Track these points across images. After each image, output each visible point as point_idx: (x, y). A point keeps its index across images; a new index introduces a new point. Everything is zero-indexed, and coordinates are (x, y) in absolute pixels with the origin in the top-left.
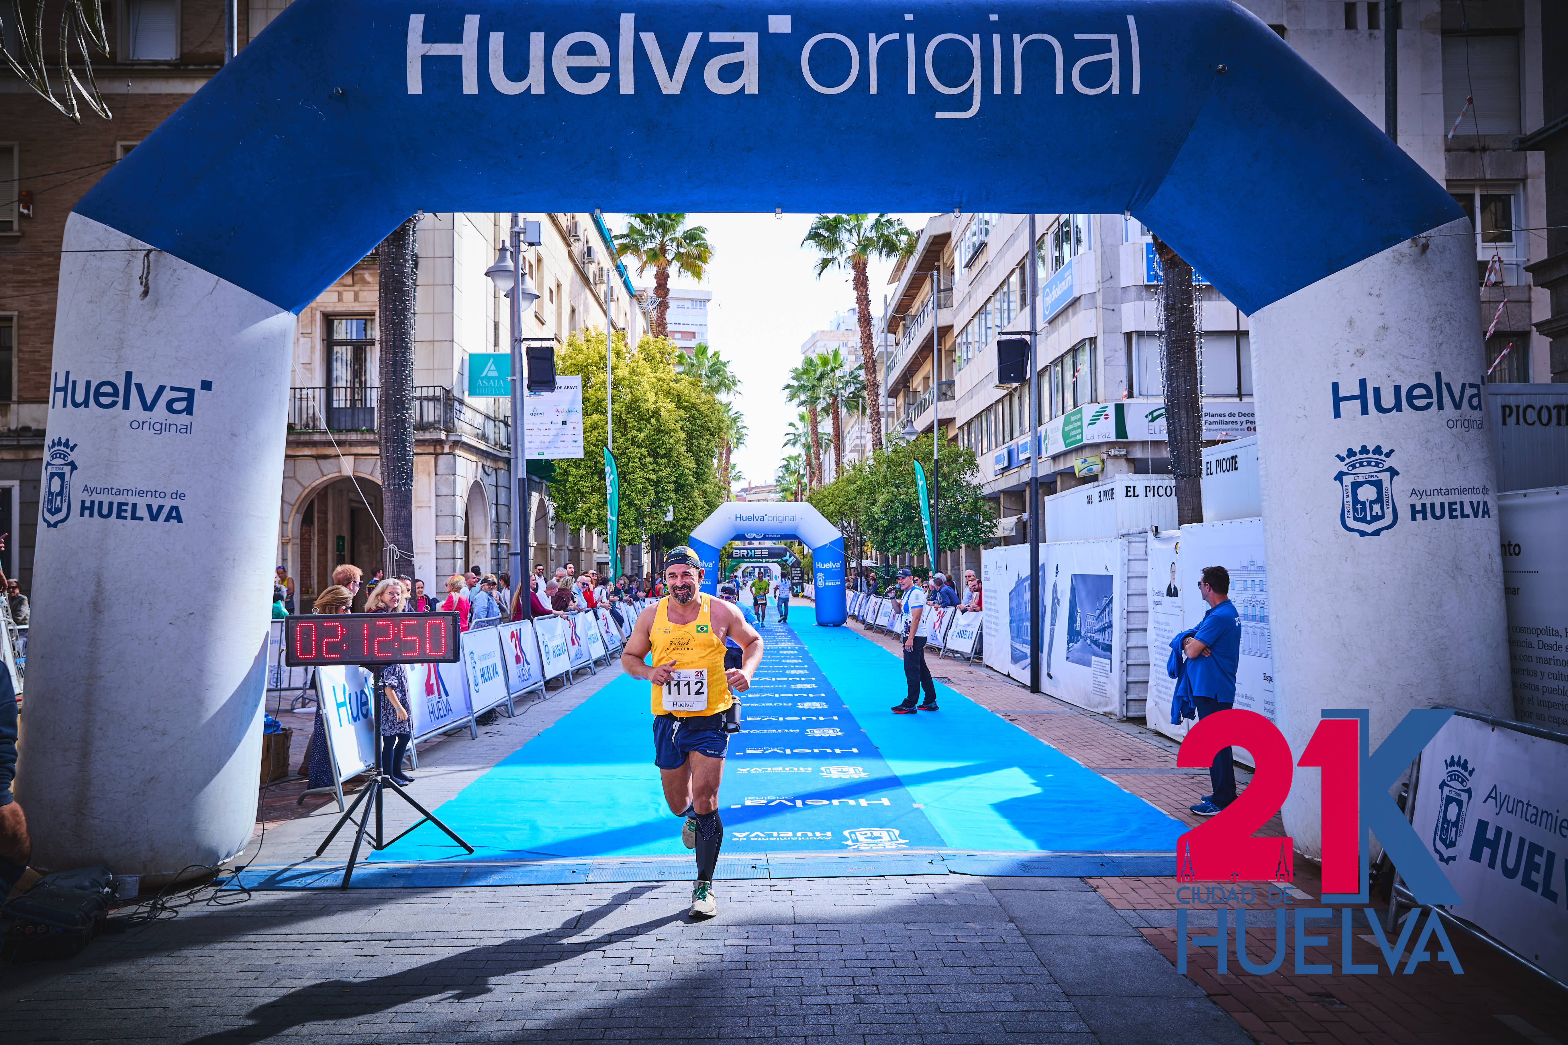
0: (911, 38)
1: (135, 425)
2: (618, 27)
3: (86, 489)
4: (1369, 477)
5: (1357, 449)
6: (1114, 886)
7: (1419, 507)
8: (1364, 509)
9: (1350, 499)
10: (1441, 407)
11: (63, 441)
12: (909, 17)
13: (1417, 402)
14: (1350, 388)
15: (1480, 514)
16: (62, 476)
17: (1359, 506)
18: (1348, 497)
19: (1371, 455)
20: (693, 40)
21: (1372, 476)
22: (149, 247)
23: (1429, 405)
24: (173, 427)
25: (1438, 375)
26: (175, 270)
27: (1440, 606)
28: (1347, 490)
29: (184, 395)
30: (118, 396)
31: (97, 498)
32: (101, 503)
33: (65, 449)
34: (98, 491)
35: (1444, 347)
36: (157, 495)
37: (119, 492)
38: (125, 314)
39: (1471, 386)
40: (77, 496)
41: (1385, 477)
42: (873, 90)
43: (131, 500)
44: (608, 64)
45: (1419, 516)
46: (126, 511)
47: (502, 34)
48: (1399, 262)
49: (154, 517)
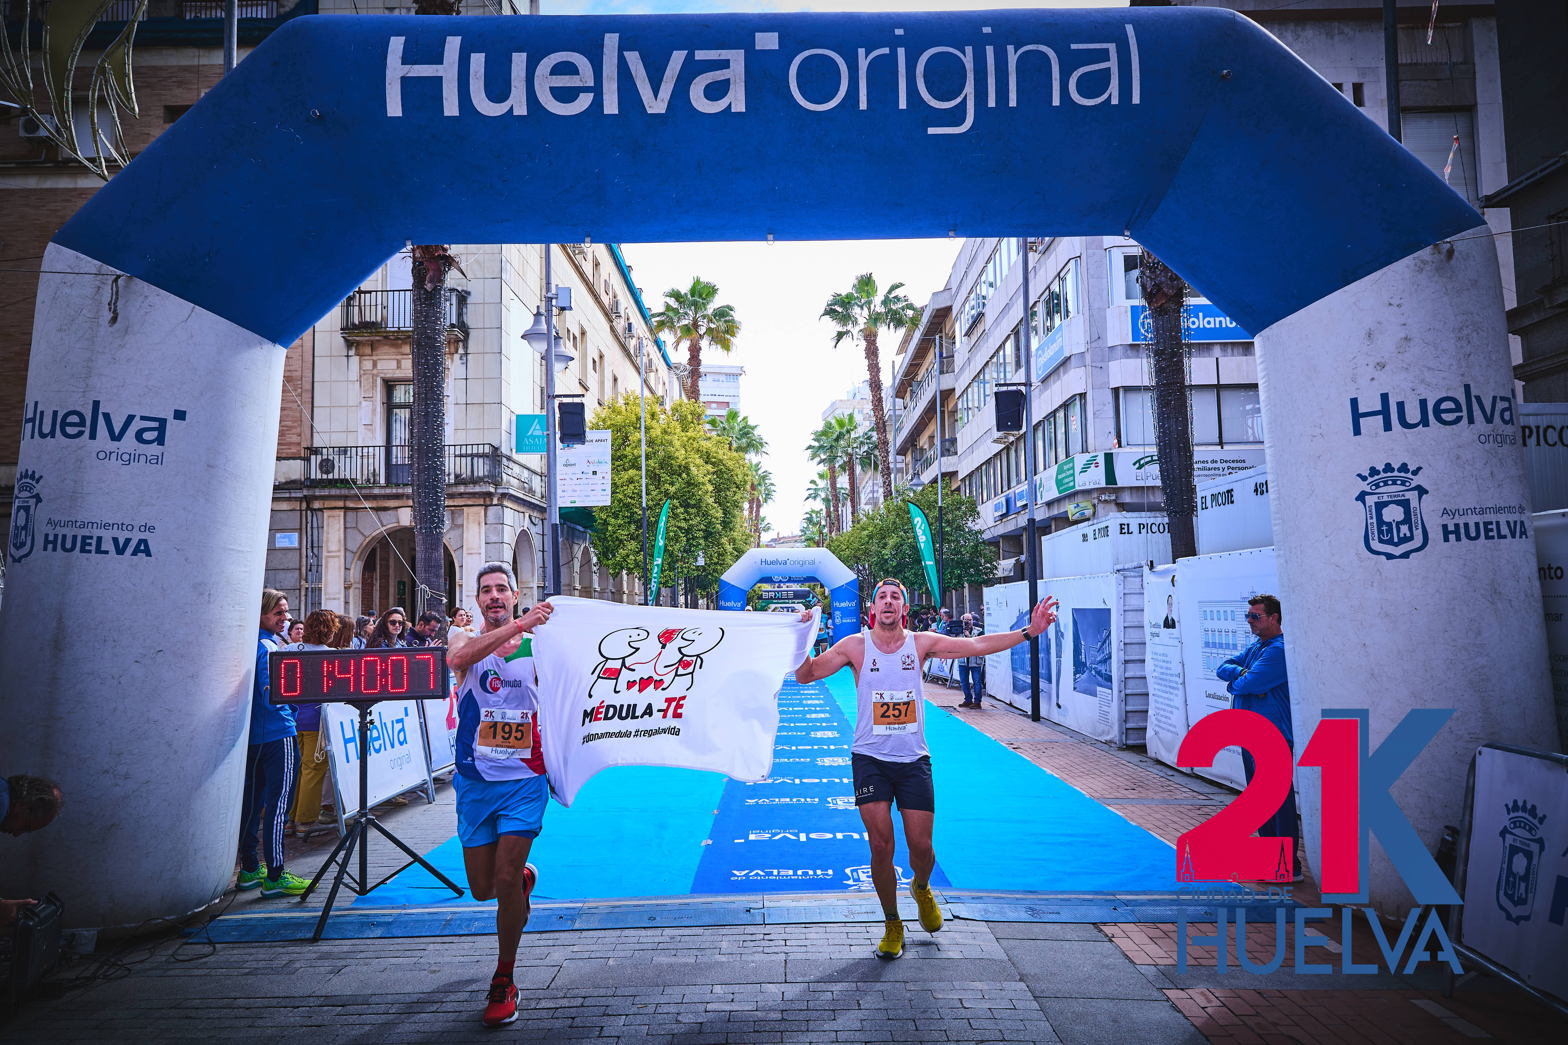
0: (901, 52)
1: (102, 455)
2: (602, 46)
3: (50, 522)
4: (1395, 496)
5: (1380, 467)
6: (1130, 934)
7: (1451, 528)
8: (1390, 531)
9: (1374, 520)
10: (1471, 421)
11: (30, 473)
12: (899, 32)
13: (1444, 416)
14: (1370, 402)
15: (1518, 534)
16: (27, 509)
17: (1384, 528)
18: (1372, 518)
19: (1396, 473)
20: (678, 58)
21: (1398, 496)
22: (119, 272)
23: (1458, 420)
24: (143, 458)
25: (1467, 388)
26: (146, 297)
27: (1479, 633)
28: (1370, 511)
29: (155, 424)
30: (85, 426)
31: (61, 531)
32: (64, 536)
33: (31, 481)
34: (62, 524)
35: (1472, 358)
36: (125, 527)
37: (84, 525)
38: (93, 341)
39: (1503, 399)
40: (41, 529)
41: (1413, 496)
42: (863, 106)
43: (96, 533)
44: (591, 83)
45: (1452, 537)
46: (90, 544)
47: (484, 54)
48: (1421, 270)
49: (120, 551)
